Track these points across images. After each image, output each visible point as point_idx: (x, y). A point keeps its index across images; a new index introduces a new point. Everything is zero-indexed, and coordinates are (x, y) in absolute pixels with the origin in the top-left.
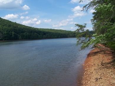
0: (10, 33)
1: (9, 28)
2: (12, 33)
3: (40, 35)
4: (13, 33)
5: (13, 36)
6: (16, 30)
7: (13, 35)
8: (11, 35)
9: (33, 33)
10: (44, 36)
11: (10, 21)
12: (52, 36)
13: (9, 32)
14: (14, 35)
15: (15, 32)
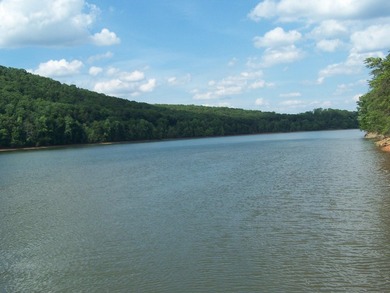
0: (57, 120)
1: (53, 104)
2: (63, 122)
3: (156, 125)
4: (68, 120)
5: (68, 130)
6: (78, 110)
7: (67, 126)
8: (63, 128)
9: (132, 120)
10: (171, 128)
11: (55, 82)
12: (198, 128)
13: (56, 117)
14: (71, 126)
15: (72, 116)
